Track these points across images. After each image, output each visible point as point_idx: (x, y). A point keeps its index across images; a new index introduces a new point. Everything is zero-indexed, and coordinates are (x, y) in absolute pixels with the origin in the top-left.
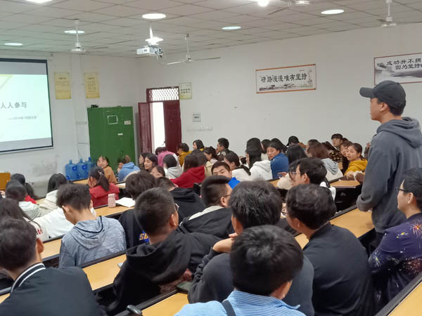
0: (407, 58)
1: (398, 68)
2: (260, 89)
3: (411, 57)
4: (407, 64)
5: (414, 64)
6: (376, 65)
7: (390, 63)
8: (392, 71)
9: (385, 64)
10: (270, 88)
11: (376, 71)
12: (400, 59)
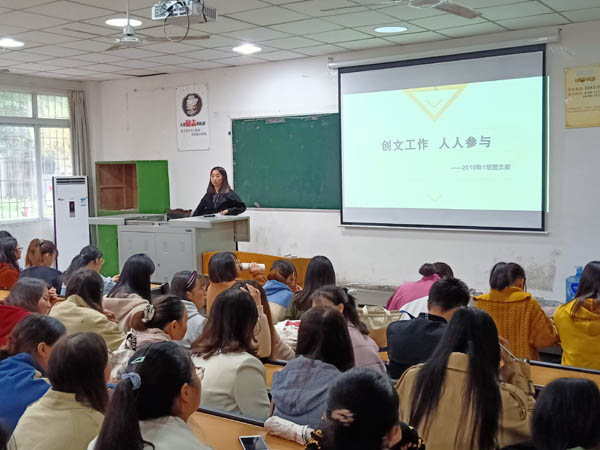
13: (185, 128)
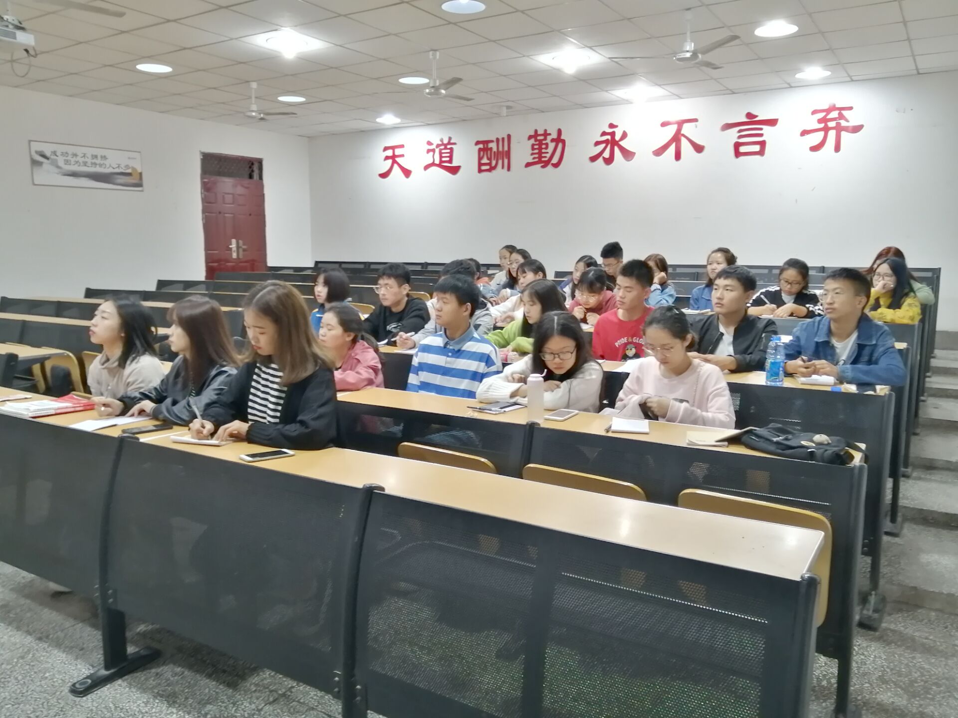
0: (80, 151)
1: (67, 162)
3: (84, 150)
4: (81, 160)
5: (89, 161)
6: (33, 153)
7: (54, 153)
8: (58, 167)
9: (48, 154)
11: (35, 163)
12: (71, 150)
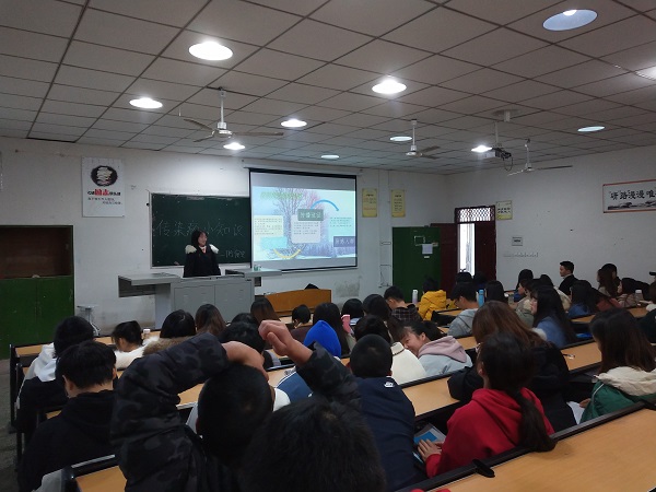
2: (609, 208)
10: (624, 207)
13: (94, 196)
